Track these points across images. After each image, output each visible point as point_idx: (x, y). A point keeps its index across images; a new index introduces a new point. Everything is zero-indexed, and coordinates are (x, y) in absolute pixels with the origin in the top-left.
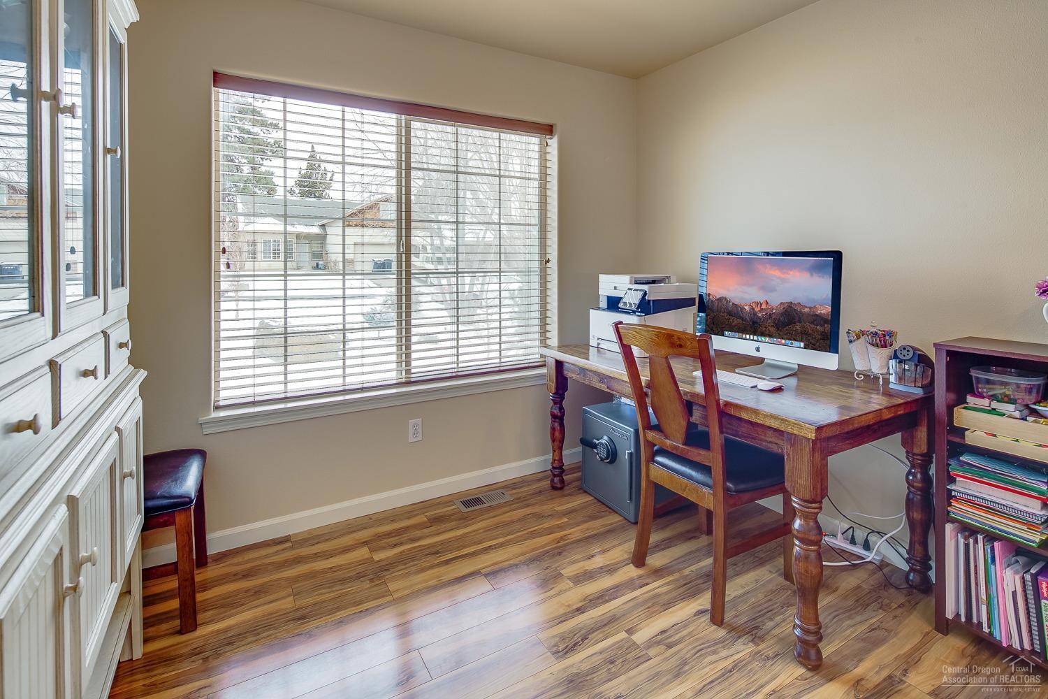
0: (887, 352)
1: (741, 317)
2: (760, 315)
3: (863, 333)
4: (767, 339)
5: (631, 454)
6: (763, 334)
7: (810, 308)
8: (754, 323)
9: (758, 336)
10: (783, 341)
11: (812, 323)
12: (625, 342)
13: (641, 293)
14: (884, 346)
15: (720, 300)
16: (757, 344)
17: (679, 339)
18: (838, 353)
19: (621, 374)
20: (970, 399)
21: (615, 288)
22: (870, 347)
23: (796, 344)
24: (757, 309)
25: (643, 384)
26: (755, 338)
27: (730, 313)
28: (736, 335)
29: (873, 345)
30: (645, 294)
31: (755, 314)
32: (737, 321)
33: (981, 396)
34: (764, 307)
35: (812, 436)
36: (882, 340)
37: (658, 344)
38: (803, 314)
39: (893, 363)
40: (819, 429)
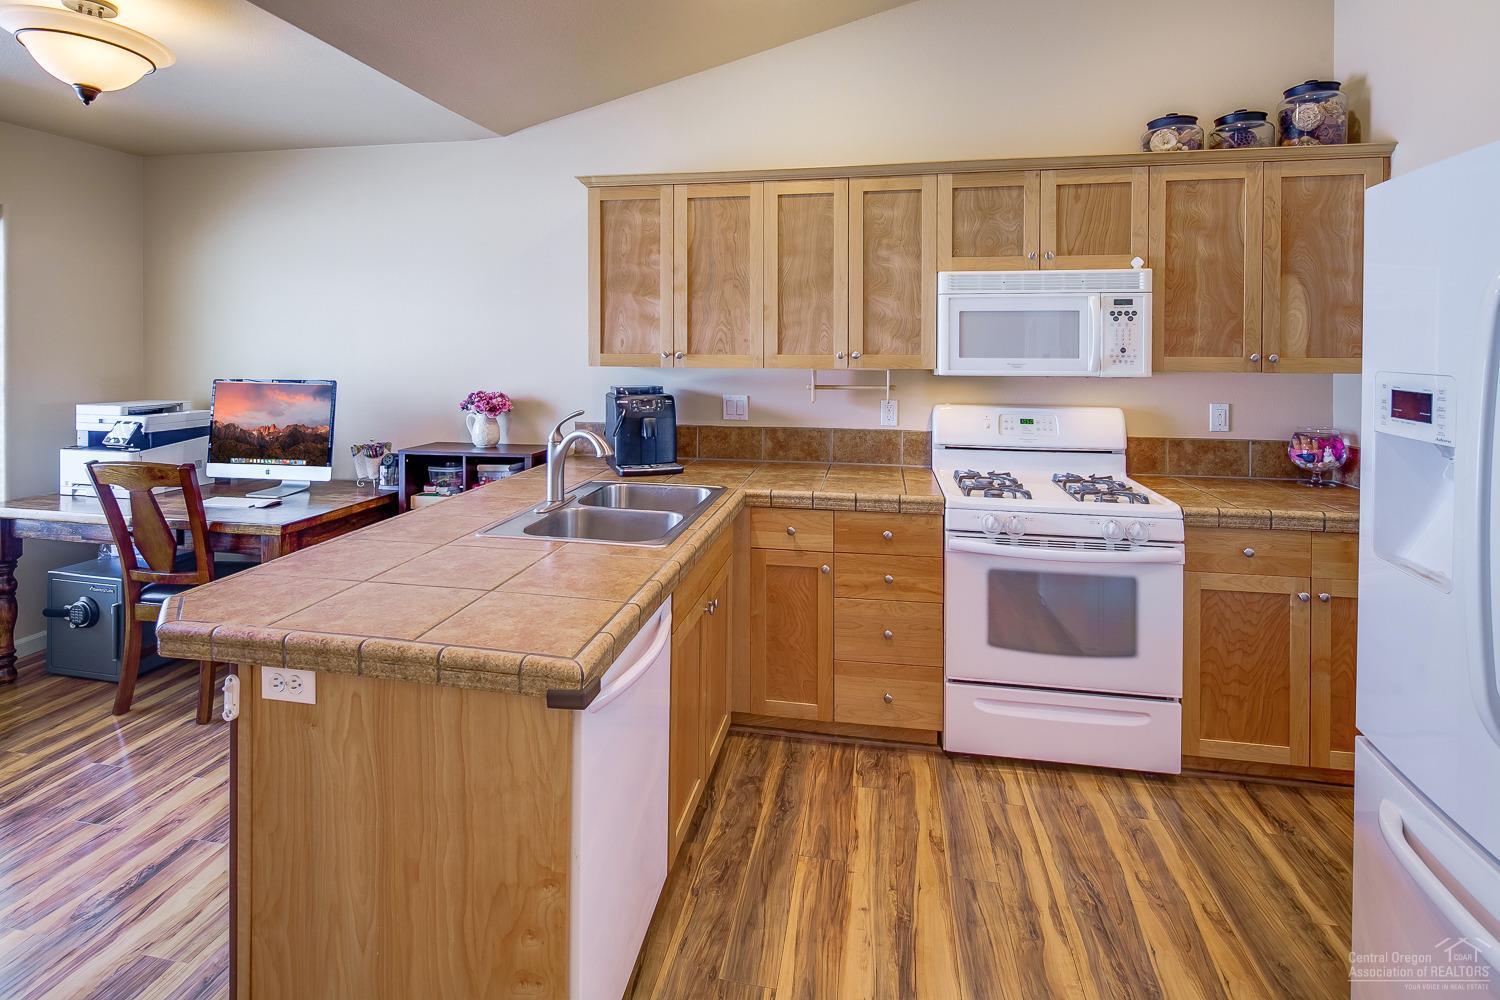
0: (378, 460)
1: (248, 443)
2: (267, 439)
3: (362, 447)
4: (273, 461)
5: (118, 608)
6: (270, 457)
7: (313, 429)
8: (261, 447)
9: (264, 459)
10: (288, 461)
11: (314, 442)
12: (101, 482)
13: (135, 426)
14: (376, 456)
15: (228, 426)
16: (266, 467)
17: (160, 471)
18: (330, 466)
19: (100, 518)
20: (426, 488)
21: (101, 421)
22: (366, 458)
23: (299, 462)
24: (265, 434)
25: (127, 523)
26: (262, 461)
27: (238, 440)
28: (244, 460)
29: (370, 456)
30: (140, 426)
31: (263, 438)
32: (244, 447)
33: (432, 485)
34: (271, 430)
35: (278, 533)
36: (375, 451)
37: (139, 479)
38: (306, 435)
39: (382, 468)
40: (284, 527)
